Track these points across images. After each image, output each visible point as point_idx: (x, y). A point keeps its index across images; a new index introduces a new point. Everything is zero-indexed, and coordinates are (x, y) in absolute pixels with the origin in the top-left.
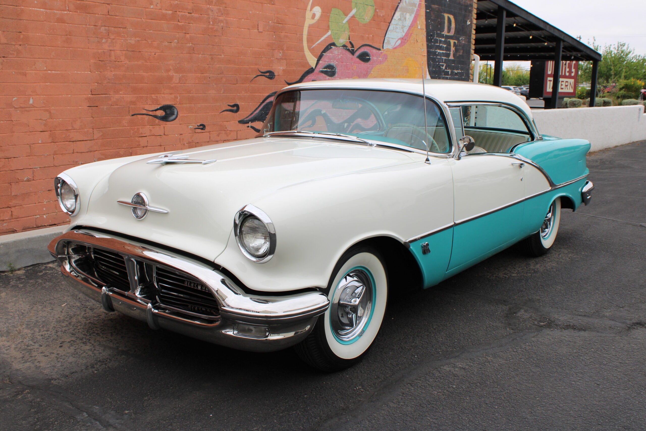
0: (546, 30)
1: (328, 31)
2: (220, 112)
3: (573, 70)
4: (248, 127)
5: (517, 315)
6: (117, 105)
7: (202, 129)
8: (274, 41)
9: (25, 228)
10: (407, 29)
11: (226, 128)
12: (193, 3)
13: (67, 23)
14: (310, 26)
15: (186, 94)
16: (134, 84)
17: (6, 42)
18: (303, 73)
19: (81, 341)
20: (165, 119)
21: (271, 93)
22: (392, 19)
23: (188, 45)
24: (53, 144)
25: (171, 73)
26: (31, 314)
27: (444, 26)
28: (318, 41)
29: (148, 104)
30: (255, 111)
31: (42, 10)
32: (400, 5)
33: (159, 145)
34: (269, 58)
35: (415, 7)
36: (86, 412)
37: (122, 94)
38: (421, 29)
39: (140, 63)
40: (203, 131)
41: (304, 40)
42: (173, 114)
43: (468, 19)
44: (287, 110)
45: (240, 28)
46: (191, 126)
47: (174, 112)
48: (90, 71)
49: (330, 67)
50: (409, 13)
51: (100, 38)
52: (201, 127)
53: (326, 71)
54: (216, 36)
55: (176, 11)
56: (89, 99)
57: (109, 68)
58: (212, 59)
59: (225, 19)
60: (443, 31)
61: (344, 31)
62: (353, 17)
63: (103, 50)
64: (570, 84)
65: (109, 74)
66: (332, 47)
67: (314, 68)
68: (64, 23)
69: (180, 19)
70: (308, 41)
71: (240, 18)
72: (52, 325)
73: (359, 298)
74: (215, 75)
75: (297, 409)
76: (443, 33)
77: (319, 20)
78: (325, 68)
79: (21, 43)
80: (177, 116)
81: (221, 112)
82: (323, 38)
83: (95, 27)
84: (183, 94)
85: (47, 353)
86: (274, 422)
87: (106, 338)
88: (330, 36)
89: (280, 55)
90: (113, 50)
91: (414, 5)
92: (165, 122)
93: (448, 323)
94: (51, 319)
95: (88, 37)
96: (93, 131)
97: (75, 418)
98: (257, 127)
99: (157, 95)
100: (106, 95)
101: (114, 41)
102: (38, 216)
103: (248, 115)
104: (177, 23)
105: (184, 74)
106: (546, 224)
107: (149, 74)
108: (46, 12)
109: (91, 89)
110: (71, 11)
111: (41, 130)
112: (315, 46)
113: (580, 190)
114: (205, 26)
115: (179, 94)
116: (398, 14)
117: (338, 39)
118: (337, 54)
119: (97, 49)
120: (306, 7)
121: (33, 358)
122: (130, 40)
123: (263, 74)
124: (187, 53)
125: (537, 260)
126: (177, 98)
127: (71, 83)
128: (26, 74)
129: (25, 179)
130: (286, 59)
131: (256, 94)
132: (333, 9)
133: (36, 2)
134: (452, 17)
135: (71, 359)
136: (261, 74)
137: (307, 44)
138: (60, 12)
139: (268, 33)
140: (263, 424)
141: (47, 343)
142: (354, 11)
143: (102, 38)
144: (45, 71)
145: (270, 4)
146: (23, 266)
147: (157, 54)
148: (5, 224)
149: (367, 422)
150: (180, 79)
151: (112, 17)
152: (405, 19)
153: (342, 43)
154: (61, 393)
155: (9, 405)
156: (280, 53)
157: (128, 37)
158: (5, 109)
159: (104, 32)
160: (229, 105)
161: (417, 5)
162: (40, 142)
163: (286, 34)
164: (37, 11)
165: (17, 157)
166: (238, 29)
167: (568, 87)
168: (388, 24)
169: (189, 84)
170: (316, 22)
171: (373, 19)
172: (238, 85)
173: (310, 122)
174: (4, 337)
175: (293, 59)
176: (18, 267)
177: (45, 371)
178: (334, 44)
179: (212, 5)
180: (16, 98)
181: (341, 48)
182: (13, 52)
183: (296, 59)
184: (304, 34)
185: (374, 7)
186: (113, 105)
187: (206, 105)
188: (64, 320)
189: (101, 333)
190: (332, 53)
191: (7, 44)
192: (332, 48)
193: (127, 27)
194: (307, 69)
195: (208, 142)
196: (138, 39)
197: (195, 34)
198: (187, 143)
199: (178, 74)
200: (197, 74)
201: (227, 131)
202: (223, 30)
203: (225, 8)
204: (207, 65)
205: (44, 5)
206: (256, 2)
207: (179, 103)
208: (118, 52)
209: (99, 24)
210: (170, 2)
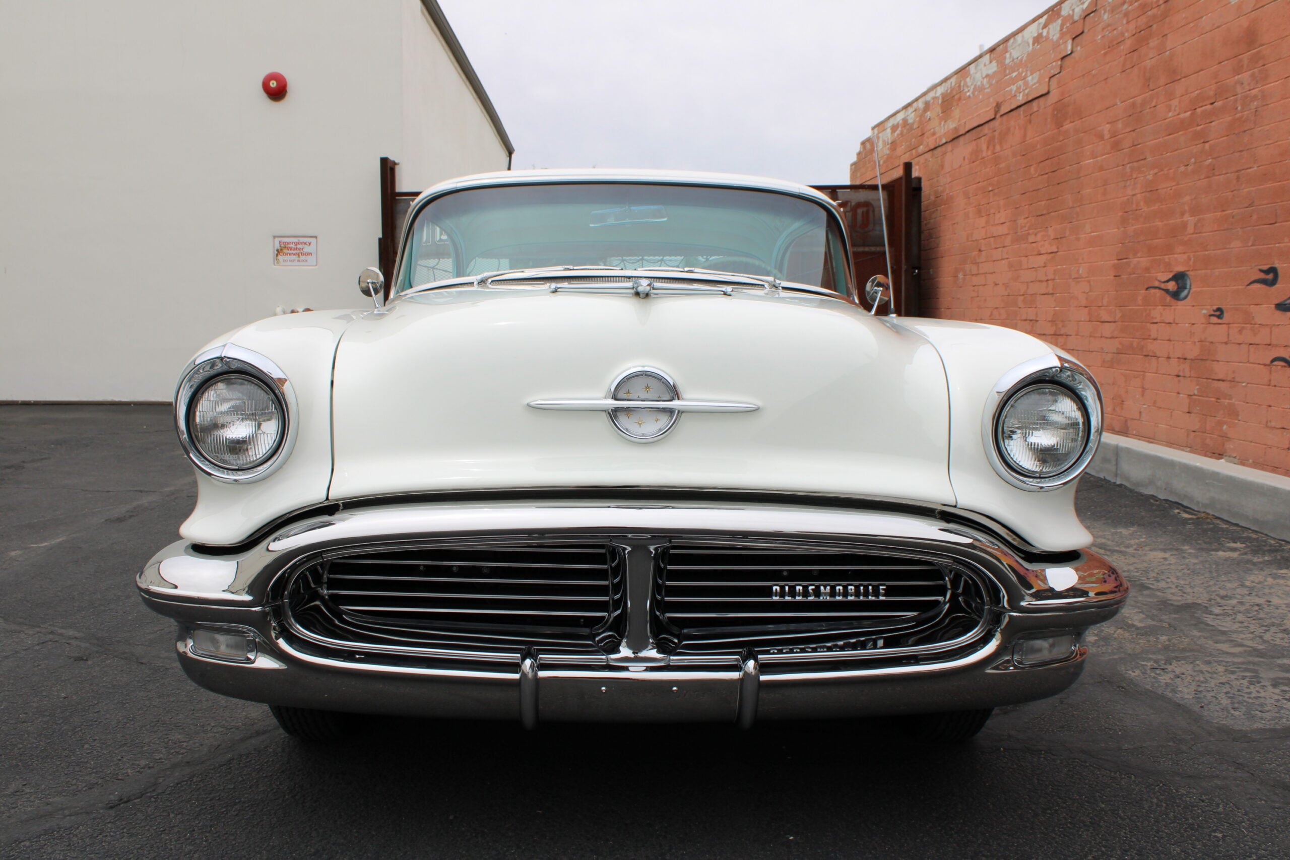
6: (1134, 274)
7: (1219, 317)
11: (1253, 318)
12: (1216, 83)
13: (1105, 170)
15: (1201, 251)
16: (1150, 241)
20: (1176, 295)
23: (1208, 162)
25: (1186, 218)
29: (1161, 270)
33: (1167, 338)
37: (1138, 257)
39: (1156, 207)
40: (1220, 321)
42: (1185, 288)
45: (1286, 99)
46: (1206, 309)
47: (1186, 284)
48: (1117, 228)
52: (1218, 313)
54: (1245, 131)
55: (1194, 109)
56: (1114, 266)
57: (1130, 220)
58: (1238, 178)
59: (1259, 91)
63: (1126, 198)
65: (1131, 230)
68: (1102, 170)
69: (1199, 120)
74: (1242, 210)
81: (1248, 285)
84: (1198, 252)
90: (1134, 195)
92: (1176, 301)
96: (1116, 310)
99: (1169, 257)
100: (1127, 260)
101: (1136, 180)
104: (1194, 129)
105: (1201, 216)
107: (1164, 223)
109: (1116, 253)
114: (1231, 118)
115: (1192, 252)
119: (1123, 197)
122: (1149, 174)
124: (1205, 178)
126: (1190, 259)
143: (1127, 181)
147: (1173, 188)
150: (1195, 225)
151: (1136, 146)
157: (1147, 171)
158: (1067, 280)
159: (1129, 170)
160: (1261, 271)
164: (1088, 163)
166: (1282, 102)
169: (1206, 232)
172: (1275, 225)
179: (1243, 73)
180: (1073, 268)
186: (1131, 274)
187: (1226, 270)
193: (1147, 157)
195: (1226, 343)
196: (1156, 171)
197: (1217, 139)
198: (1199, 342)
199: (1193, 218)
200: (1217, 214)
201: (1255, 324)
202: (1257, 113)
203: (1262, 67)
204: (1231, 193)
205: (1094, 156)
207: (1191, 269)
208: (1139, 196)
209: (1126, 162)
210: (1190, 96)
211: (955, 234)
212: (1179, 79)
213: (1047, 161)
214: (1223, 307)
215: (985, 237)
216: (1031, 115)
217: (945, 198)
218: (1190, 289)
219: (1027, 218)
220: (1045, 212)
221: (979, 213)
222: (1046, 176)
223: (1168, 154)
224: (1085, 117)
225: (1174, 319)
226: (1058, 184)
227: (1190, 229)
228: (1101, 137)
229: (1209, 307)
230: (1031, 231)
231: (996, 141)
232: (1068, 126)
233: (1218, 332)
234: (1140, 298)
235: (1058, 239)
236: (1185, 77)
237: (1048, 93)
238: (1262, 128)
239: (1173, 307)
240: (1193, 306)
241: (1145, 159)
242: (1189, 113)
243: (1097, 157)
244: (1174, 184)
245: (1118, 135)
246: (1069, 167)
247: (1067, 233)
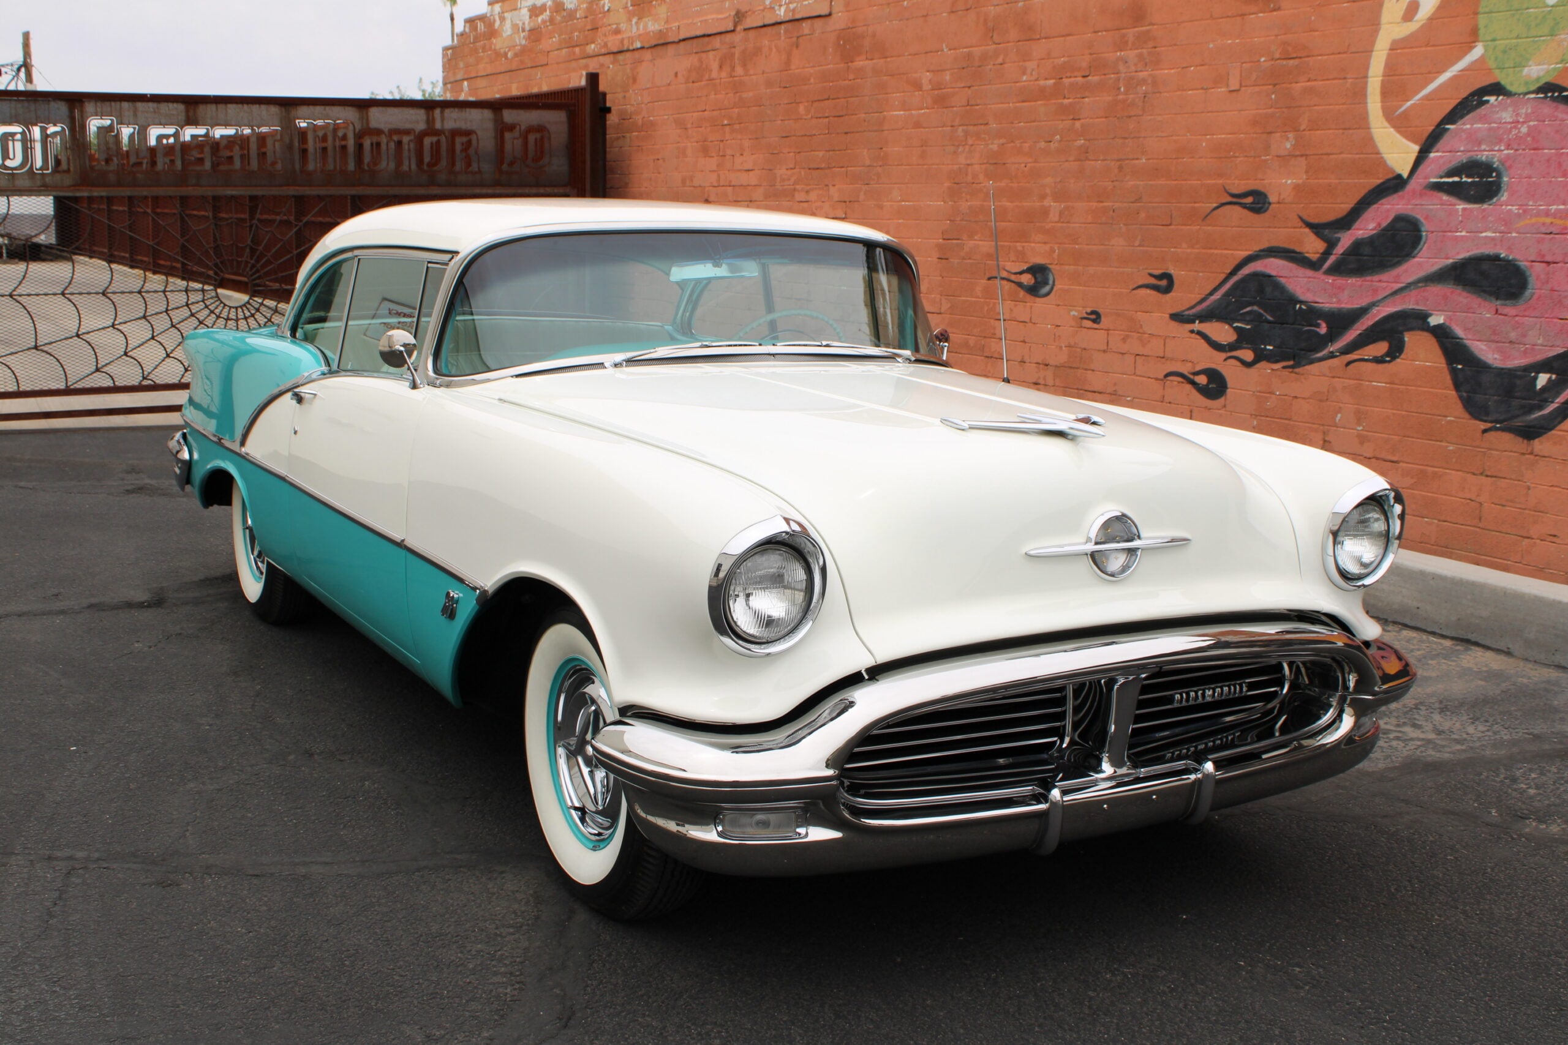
1: (1471, 48)
2: (1131, 287)
4: (1192, 332)
6: (970, 259)
7: (1094, 321)
8: (1270, 110)
11: (1141, 326)
12: (1091, 54)
13: (924, 128)
14: (1394, 46)
15: (1069, 244)
16: (993, 223)
17: (869, 164)
18: (1363, 192)
20: (1032, 290)
21: (1258, 249)
23: (1079, 143)
25: (1047, 202)
28: (1425, 87)
29: (1011, 259)
30: (1211, 294)
31: (902, 113)
33: (1022, 339)
34: (1255, 157)
37: (976, 240)
39: (1003, 184)
40: (1095, 326)
41: (1370, 90)
42: (1046, 283)
44: (1301, 302)
45: (1184, 90)
46: (1076, 311)
47: (1047, 279)
48: (942, 201)
49: (1472, 167)
52: (1093, 317)
53: (1454, 183)
54: (1130, 117)
55: (1060, 78)
56: (939, 246)
58: (1120, 168)
59: (1149, 75)
61: (1553, 35)
63: (958, 166)
65: (964, 205)
66: (1485, 98)
67: (1405, 175)
68: (919, 128)
69: (1066, 92)
70: (1387, 92)
71: (1184, 66)
74: (1125, 204)
77: (1431, 19)
78: (1450, 174)
79: (880, 163)
80: (1052, 289)
81: (1134, 289)
82: (1446, 76)
83: (952, 128)
84: (1065, 244)
88: (1482, 60)
89: (1288, 146)
90: (970, 165)
92: (1033, 298)
95: (943, 146)
98: (1215, 337)
99: (1024, 244)
100: (959, 241)
101: (972, 148)
103: (1194, 303)
104: (1060, 101)
107: (1015, 204)
108: (905, 115)
109: (942, 231)
110: (927, 109)
112: (1414, 104)
114: (1110, 98)
115: (1057, 243)
117: (1519, 66)
118: (1509, 120)
119: (950, 165)
122: (992, 144)
123: (1235, 199)
124: (1074, 161)
126: (1054, 252)
127: (921, 220)
130: (1307, 155)
131: (1216, 251)
133: (897, 102)
136: (1229, 199)
137: (1382, 102)
138: (917, 112)
139: (1257, 89)
143: (958, 146)
145: (1264, 12)
147: (1029, 165)
150: (1061, 214)
151: (972, 107)
153: (1538, 79)
156: (1288, 139)
157: (989, 139)
159: (961, 134)
160: (1151, 275)
163: (1309, 84)
164: (897, 115)
166: (1179, 93)
169: (1075, 223)
170: (1422, 27)
172: (1170, 227)
173: (1380, 348)
175: (1328, 154)
178: (1497, 89)
179: (1127, 50)
181: (1533, 96)
183: (1341, 153)
184: (1371, 72)
186: (966, 259)
187: (1104, 269)
190: (1483, 119)
192: (1487, 102)
193: (989, 123)
194: (1379, 181)
195: (1104, 351)
196: (1003, 141)
197: (1091, 118)
198: (1066, 347)
199: (1058, 204)
200: (1091, 204)
201: (1144, 333)
202: (1146, 99)
203: (1154, 50)
204: (1110, 183)
205: (904, 107)
206: (1228, 17)
207: (1056, 262)
208: (977, 167)
209: (956, 123)
210: (1053, 62)
211: (659, 173)
212: (1039, 39)
213: (826, 102)
214: (1100, 310)
215: (716, 185)
216: (798, 37)
217: (640, 122)
218: (1054, 285)
219: (791, 169)
220: (823, 166)
221: (705, 151)
222: (827, 120)
223: (1022, 124)
224: (892, 57)
225: (1031, 319)
226: (846, 133)
227: (1054, 216)
228: (918, 86)
229: (1081, 309)
230: (798, 187)
231: (737, 61)
232: (860, 63)
233: (1094, 337)
234: (978, 290)
235: (845, 202)
236: (1045, 38)
237: (830, 15)
238: (1152, 117)
239: (1028, 304)
240: (1058, 305)
241: (987, 124)
242: (1052, 82)
243: (909, 110)
244: (1030, 160)
245: (945, 88)
246: (864, 115)
247: (862, 197)
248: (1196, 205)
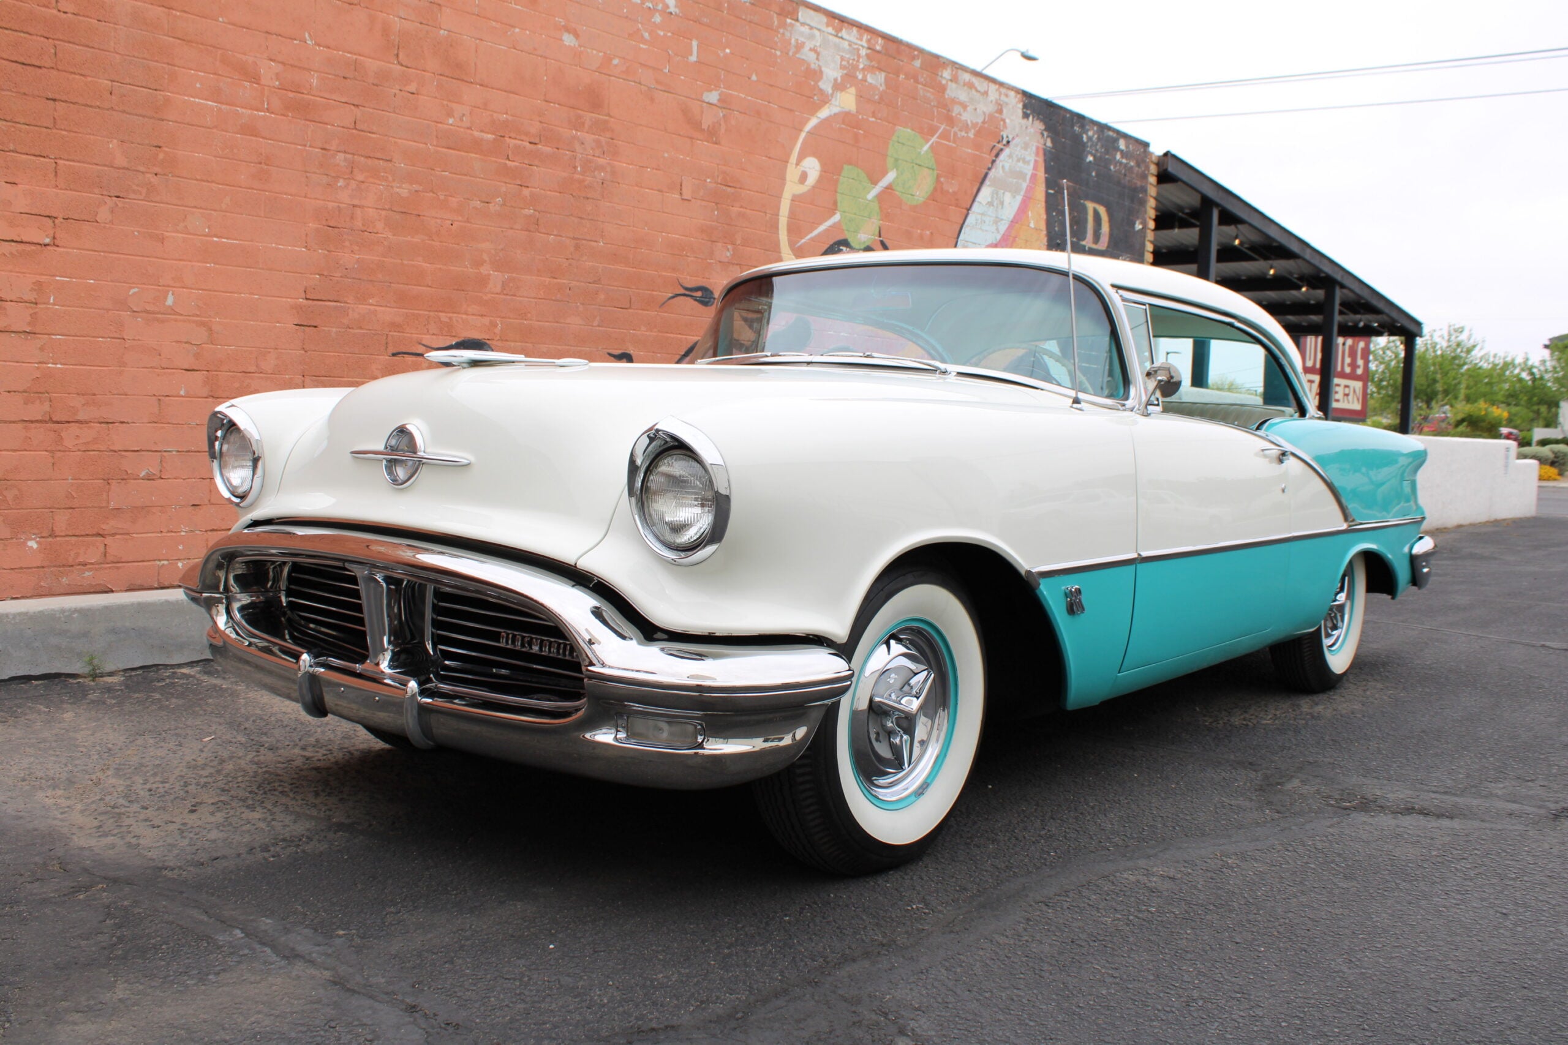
0: (1304, 259)
1: (834, 214)
3: (1360, 362)
5: (1285, 788)
6: (361, 328)
8: (714, 223)
9: (132, 587)
10: (1007, 226)
12: (541, 122)
13: (263, 138)
14: (795, 199)
15: (515, 319)
16: (402, 286)
17: (125, 164)
19: (241, 803)
22: (974, 201)
23: (526, 212)
24: (210, 400)
25: (485, 270)
26: (129, 752)
27: (1085, 228)
28: (811, 232)
29: (431, 332)
31: (210, 103)
32: (992, 174)
34: (702, 259)
35: (1025, 180)
36: (241, 929)
37: (372, 305)
38: (1036, 229)
39: (416, 239)
41: (780, 225)
43: (1138, 218)
45: (641, 187)
48: (306, 247)
50: (1010, 191)
51: (333, 177)
54: (588, 198)
55: (504, 137)
56: (298, 308)
57: (347, 244)
58: (577, 247)
59: (609, 164)
60: (1084, 239)
61: (870, 218)
62: (889, 187)
63: (337, 205)
64: (1354, 391)
65: (348, 258)
66: (840, 248)
68: (256, 136)
69: (510, 153)
70: (790, 230)
71: (642, 165)
72: (177, 772)
73: (918, 698)
74: (582, 284)
75: (768, 942)
76: (1083, 243)
77: (814, 187)
79: (157, 170)
82: (822, 228)
83: (323, 151)
84: (510, 318)
85: (156, 822)
86: (709, 964)
87: (303, 800)
88: (839, 223)
89: (728, 254)
90: (359, 207)
91: (1021, 175)
93: (1121, 798)
94: (176, 762)
95: (306, 172)
96: (304, 382)
97: (212, 938)
99: (451, 315)
100: (339, 304)
101: (363, 186)
102: (166, 562)
104: (503, 161)
105: (514, 275)
106: (1334, 616)
107: (435, 266)
108: (220, 110)
109: (306, 288)
110: (272, 113)
111: (187, 367)
112: (806, 242)
113: (1406, 549)
114: (565, 174)
115: (500, 317)
116: (985, 193)
117: (855, 232)
119: (324, 200)
120: (789, 155)
121: (124, 829)
122: (397, 187)
123: (689, 292)
124: (522, 230)
125: (1316, 698)
126: (496, 326)
127: (263, 269)
128: (163, 239)
129: (143, 474)
130: (740, 265)
131: (672, 335)
132: (846, 167)
133: (198, 85)
134: (1102, 210)
135: (214, 834)
136: (683, 292)
137: (787, 236)
138: (249, 112)
139: (704, 203)
140: (682, 967)
141: (161, 804)
142: (890, 177)
143: (338, 177)
144: (206, 236)
145: (708, 142)
146: (122, 666)
147: (456, 224)
148: (87, 574)
149: (943, 971)
150: (504, 284)
151: (362, 133)
152: (1002, 203)
153: (864, 242)
154: (182, 893)
155: (54, 910)
156: (728, 250)
157: (394, 180)
158: (110, 312)
159: (342, 164)
160: (609, 354)
161: (1028, 177)
162: (182, 393)
163: (742, 210)
164: (199, 104)
165: (128, 423)
166: (636, 188)
167: (1350, 397)
168: (965, 211)
169: (523, 297)
170: (808, 191)
171: (933, 197)
172: (631, 311)
174: (60, 789)
176: (109, 667)
177: (150, 854)
178: (845, 243)
179: (583, 132)
180: (136, 290)
182: (140, 189)
184: (781, 213)
185: (935, 172)
186: (352, 328)
187: (559, 347)
188: (205, 765)
189: (291, 790)
191: (128, 169)
192: (841, 250)
193: (394, 160)
197: (540, 189)
199: (500, 273)
200: (545, 279)
202: (604, 185)
203: (610, 140)
204: (565, 260)
205: (215, 94)
206: (679, 135)
207: (498, 338)
208: (371, 212)
209: (333, 145)
210: (492, 116)
212: (471, 83)
227: (494, 286)
234: (375, 368)
236: (481, 85)
238: (611, 204)
242: (490, 136)
244: (460, 218)
245: (308, 94)
246: (109, 83)
247: (104, 215)
248: (655, 293)
